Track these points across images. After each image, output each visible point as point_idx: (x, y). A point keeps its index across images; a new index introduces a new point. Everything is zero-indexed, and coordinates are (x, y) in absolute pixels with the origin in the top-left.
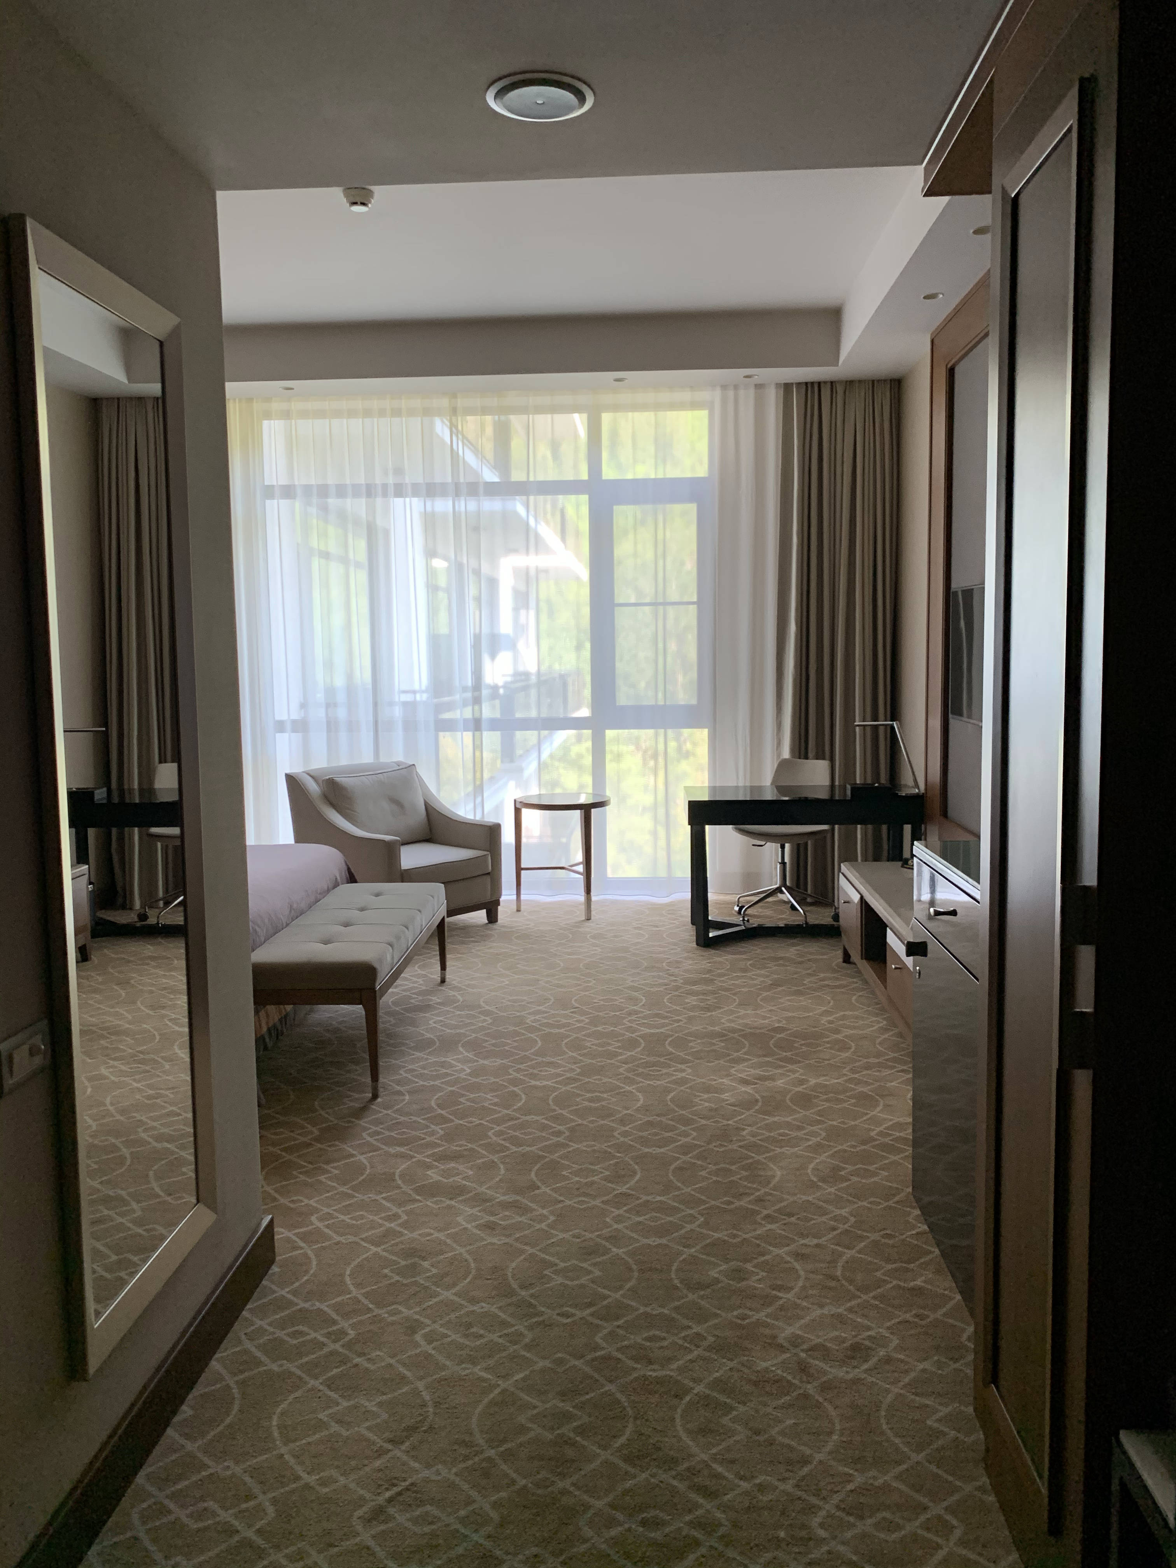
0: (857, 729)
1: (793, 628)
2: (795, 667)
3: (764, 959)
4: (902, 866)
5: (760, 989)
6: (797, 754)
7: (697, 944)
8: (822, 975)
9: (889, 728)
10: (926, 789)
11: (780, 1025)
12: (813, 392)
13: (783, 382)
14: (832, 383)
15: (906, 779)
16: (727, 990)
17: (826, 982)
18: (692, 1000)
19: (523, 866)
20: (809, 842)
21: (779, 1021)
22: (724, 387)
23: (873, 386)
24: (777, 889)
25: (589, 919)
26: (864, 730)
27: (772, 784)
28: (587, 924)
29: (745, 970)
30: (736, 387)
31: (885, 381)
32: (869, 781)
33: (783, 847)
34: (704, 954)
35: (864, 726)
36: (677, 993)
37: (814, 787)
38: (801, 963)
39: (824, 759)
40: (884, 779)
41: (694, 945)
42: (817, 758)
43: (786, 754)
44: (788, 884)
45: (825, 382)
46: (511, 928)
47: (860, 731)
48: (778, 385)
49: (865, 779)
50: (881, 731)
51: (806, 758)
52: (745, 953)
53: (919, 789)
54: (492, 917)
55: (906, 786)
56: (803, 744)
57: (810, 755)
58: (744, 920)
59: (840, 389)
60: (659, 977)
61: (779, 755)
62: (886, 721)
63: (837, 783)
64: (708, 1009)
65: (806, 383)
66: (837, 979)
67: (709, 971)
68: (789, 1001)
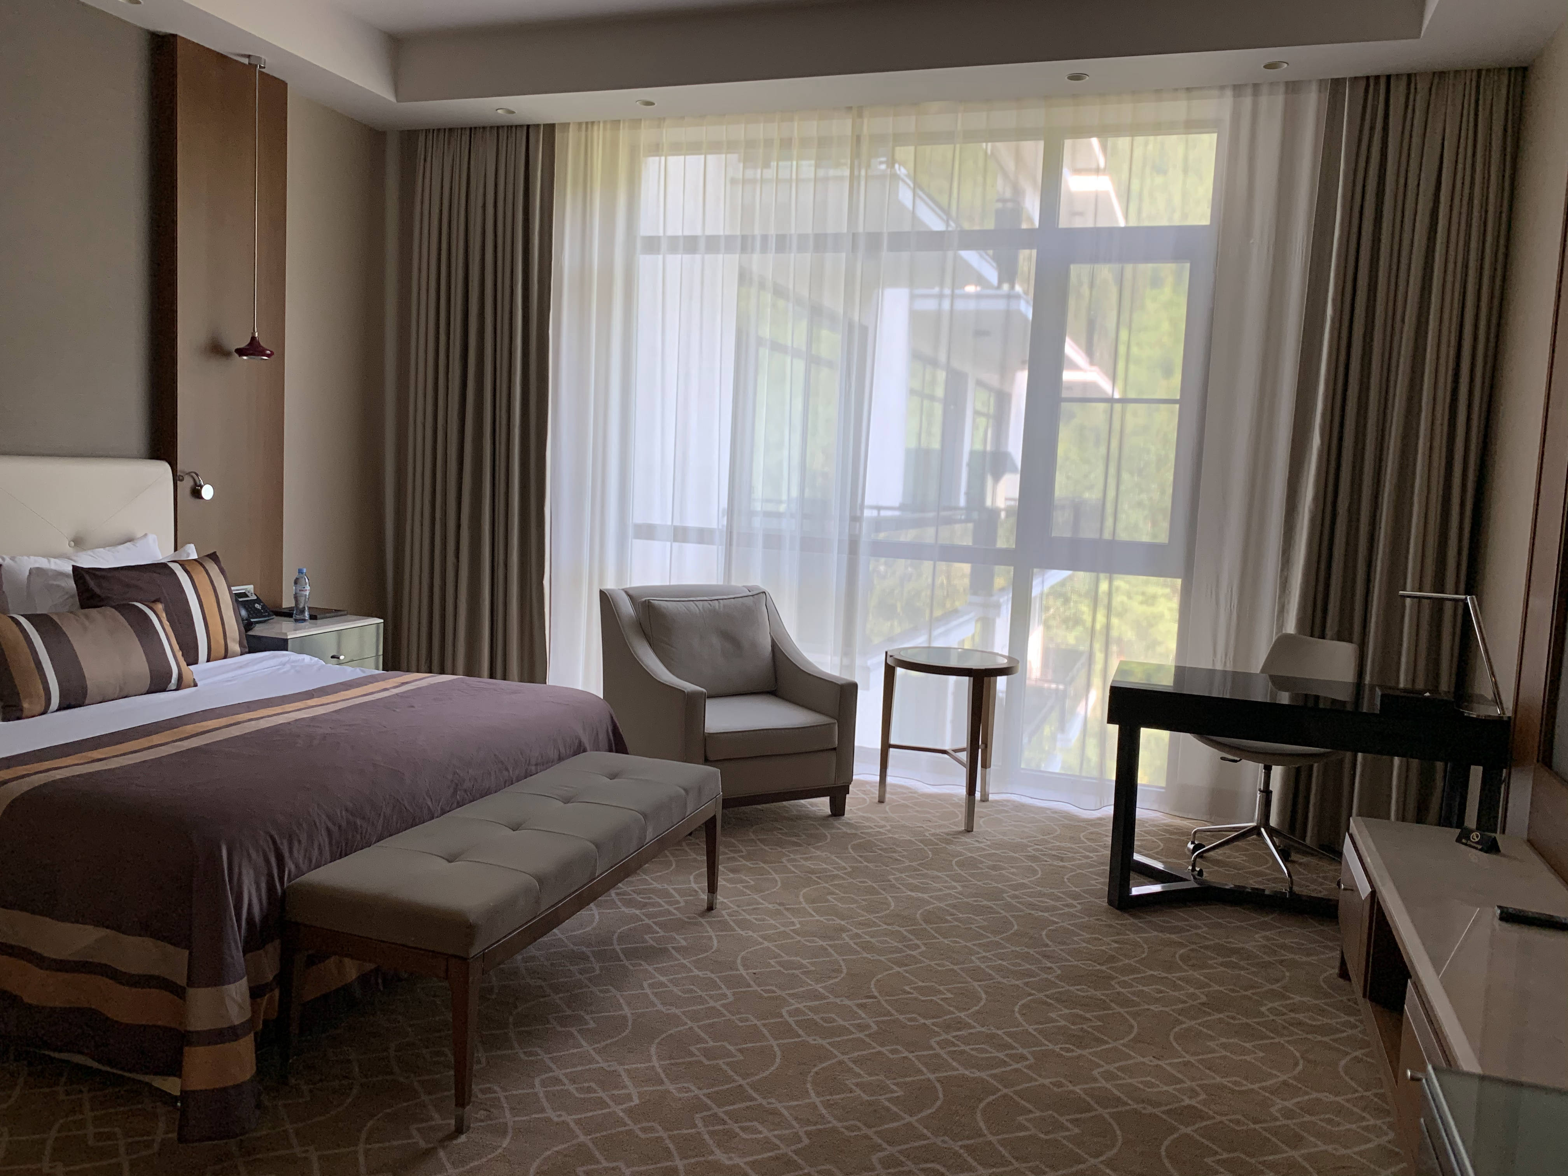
0: (1408, 601)
1: (1316, 441)
2: (1316, 498)
3: (1207, 947)
4: (1459, 840)
5: (1181, 1012)
6: (1308, 630)
7: (1110, 902)
8: (1297, 998)
9: (1461, 604)
10: (1515, 711)
11: (1193, 1102)
12: (1377, 91)
13: (1330, 77)
14: (1409, 76)
15: (1483, 687)
16: (1125, 1002)
17: (1300, 1016)
18: (1059, 1016)
19: (892, 741)
20: (1316, 765)
21: (1193, 1094)
22: (1238, 89)
23: (1479, 77)
24: (1254, 828)
25: (969, 829)
26: (1419, 602)
27: (1263, 670)
28: (967, 839)
29: (1170, 966)
30: (1256, 87)
31: (1500, 70)
32: (1420, 685)
33: (1268, 769)
34: (1114, 923)
35: (1420, 598)
36: (1041, 995)
37: (1328, 683)
38: (1266, 965)
39: (1350, 641)
40: (1445, 685)
41: (1104, 902)
42: (1340, 637)
43: (1291, 627)
44: (1273, 822)
45: (1398, 76)
46: (856, 828)
47: (1412, 605)
48: (1321, 82)
49: (1414, 681)
50: (1448, 607)
51: (1323, 636)
52: (1179, 930)
53: (1502, 709)
54: (838, 809)
55: (1482, 699)
56: (1319, 613)
57: (1329, 632)
58: (1193, 870)
59: (1422, 86)
60: (1026, 957)
61: (1281, 624)
62: (1456, 593)
63: (1367, 679)
64: (1080, 1040)
65: (1368, 78)
66: (1322, 1012)
67: (1112, 959)
68: (1224, 1046)
